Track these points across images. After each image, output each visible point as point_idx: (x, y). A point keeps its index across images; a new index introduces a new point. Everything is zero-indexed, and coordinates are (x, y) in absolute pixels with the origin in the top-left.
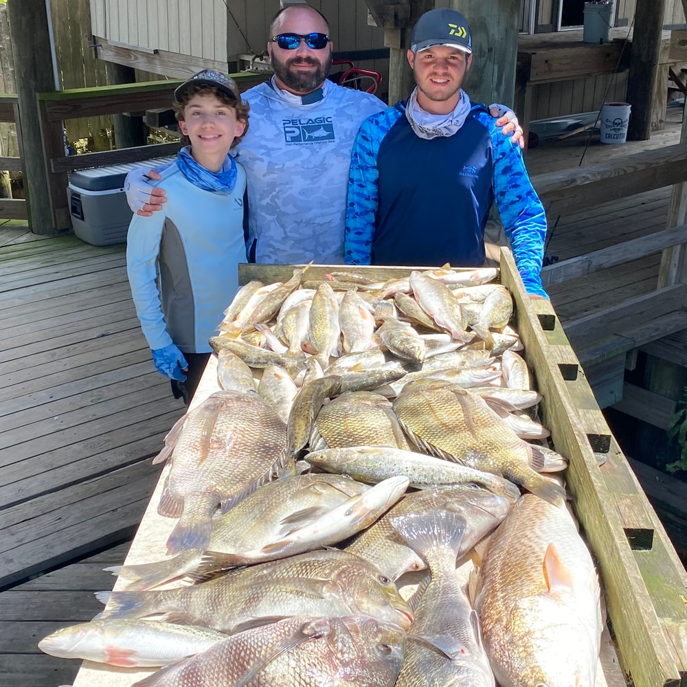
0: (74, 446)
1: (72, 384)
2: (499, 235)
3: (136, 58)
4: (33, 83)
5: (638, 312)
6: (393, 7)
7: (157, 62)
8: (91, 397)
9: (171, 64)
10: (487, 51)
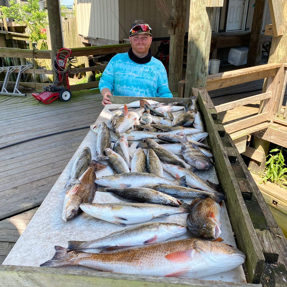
0: (61, 161)
1: (63, 141)
2: (204, 92)
3: (91, 41)
4: (56, 46)
5: (252, 121)
6: (171, 20)
7: (98, 42)
8: (68, 145)
9: (101, 42)
10: (201, 27)
